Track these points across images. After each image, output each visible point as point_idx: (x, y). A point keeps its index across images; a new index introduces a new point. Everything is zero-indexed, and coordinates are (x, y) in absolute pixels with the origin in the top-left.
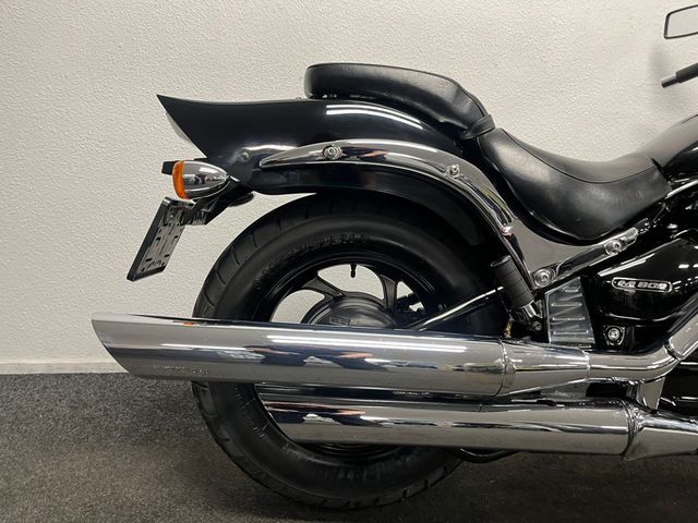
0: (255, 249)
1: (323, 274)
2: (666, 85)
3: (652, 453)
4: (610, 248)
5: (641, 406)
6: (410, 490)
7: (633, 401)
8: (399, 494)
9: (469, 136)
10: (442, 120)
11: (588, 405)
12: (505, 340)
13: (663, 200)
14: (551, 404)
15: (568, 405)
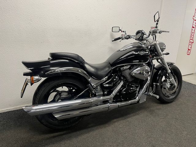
0: (45, 88)
1: (57, 89)
2: (112, 41)
3: (112, 109)
4: (104, 80)
5: (110, 103)
6: (77, 123)
7: (109, 102)
8: (75, 124)
9: (81, 64)
10: (76, 61)
11: (103, 104)
12: (90, 98)
13: (111, 70)
14: (98, 105)
15: (100, 105)
